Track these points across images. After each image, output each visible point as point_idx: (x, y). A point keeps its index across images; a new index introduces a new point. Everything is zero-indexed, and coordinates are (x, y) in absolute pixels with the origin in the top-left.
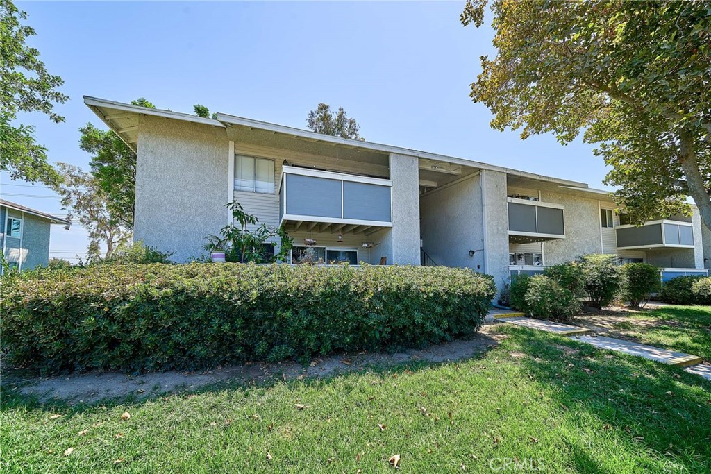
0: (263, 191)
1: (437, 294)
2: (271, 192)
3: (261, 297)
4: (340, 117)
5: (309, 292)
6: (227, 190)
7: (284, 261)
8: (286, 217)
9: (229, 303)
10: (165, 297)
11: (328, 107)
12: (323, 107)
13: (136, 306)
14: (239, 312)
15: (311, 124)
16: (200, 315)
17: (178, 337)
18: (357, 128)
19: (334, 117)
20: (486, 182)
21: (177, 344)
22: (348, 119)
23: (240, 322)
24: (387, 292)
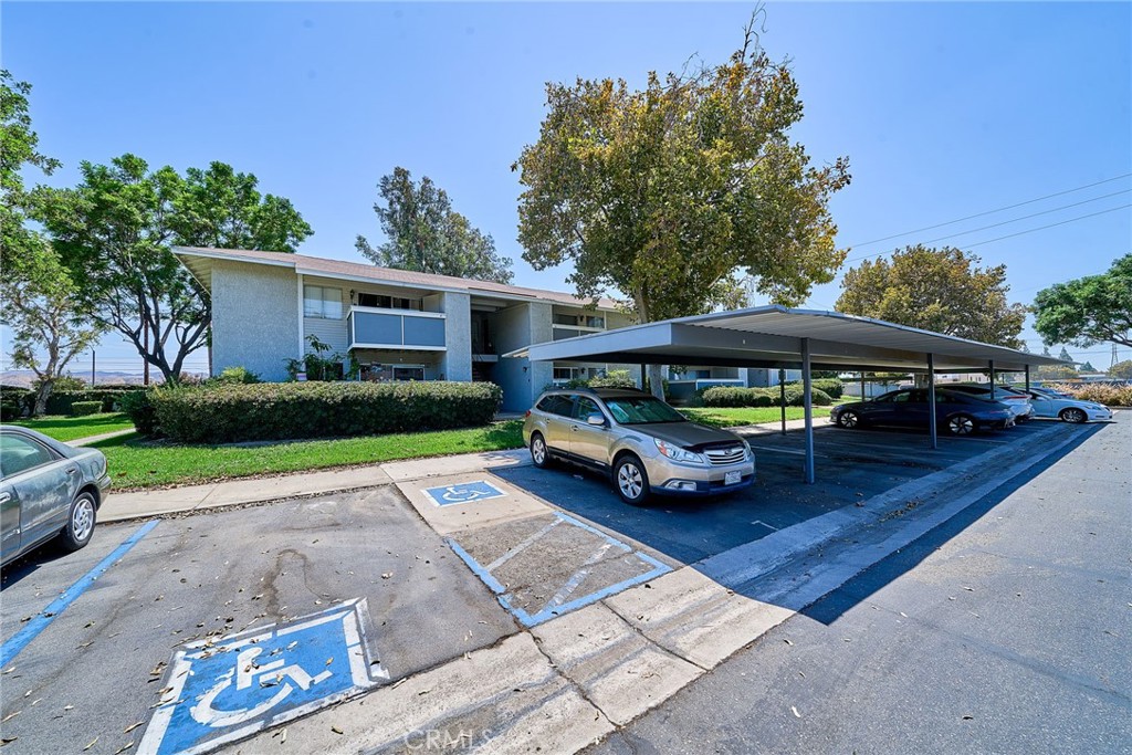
0: (332, 317)
1: (446, 398)
2: (340, 317)
3: (343, 400)
4: (423, 188)
5: (370, 396)
6: (297, 317)
7: (355, 379)
8: (354, 345)
9: (326, 402)
10: (292, 399)
11: (408, 172)
12: (400, 172)
13: (277, 404)
14: (332, 407)
15: (385, 193)
16: (310, 409)
17: (299, 420)
18: (449, 201)
19: (417, 188)
20: (532, 313)
21: (298, 423)
22: (437, 189)
23: (332, 412)
24: (416, 396)
